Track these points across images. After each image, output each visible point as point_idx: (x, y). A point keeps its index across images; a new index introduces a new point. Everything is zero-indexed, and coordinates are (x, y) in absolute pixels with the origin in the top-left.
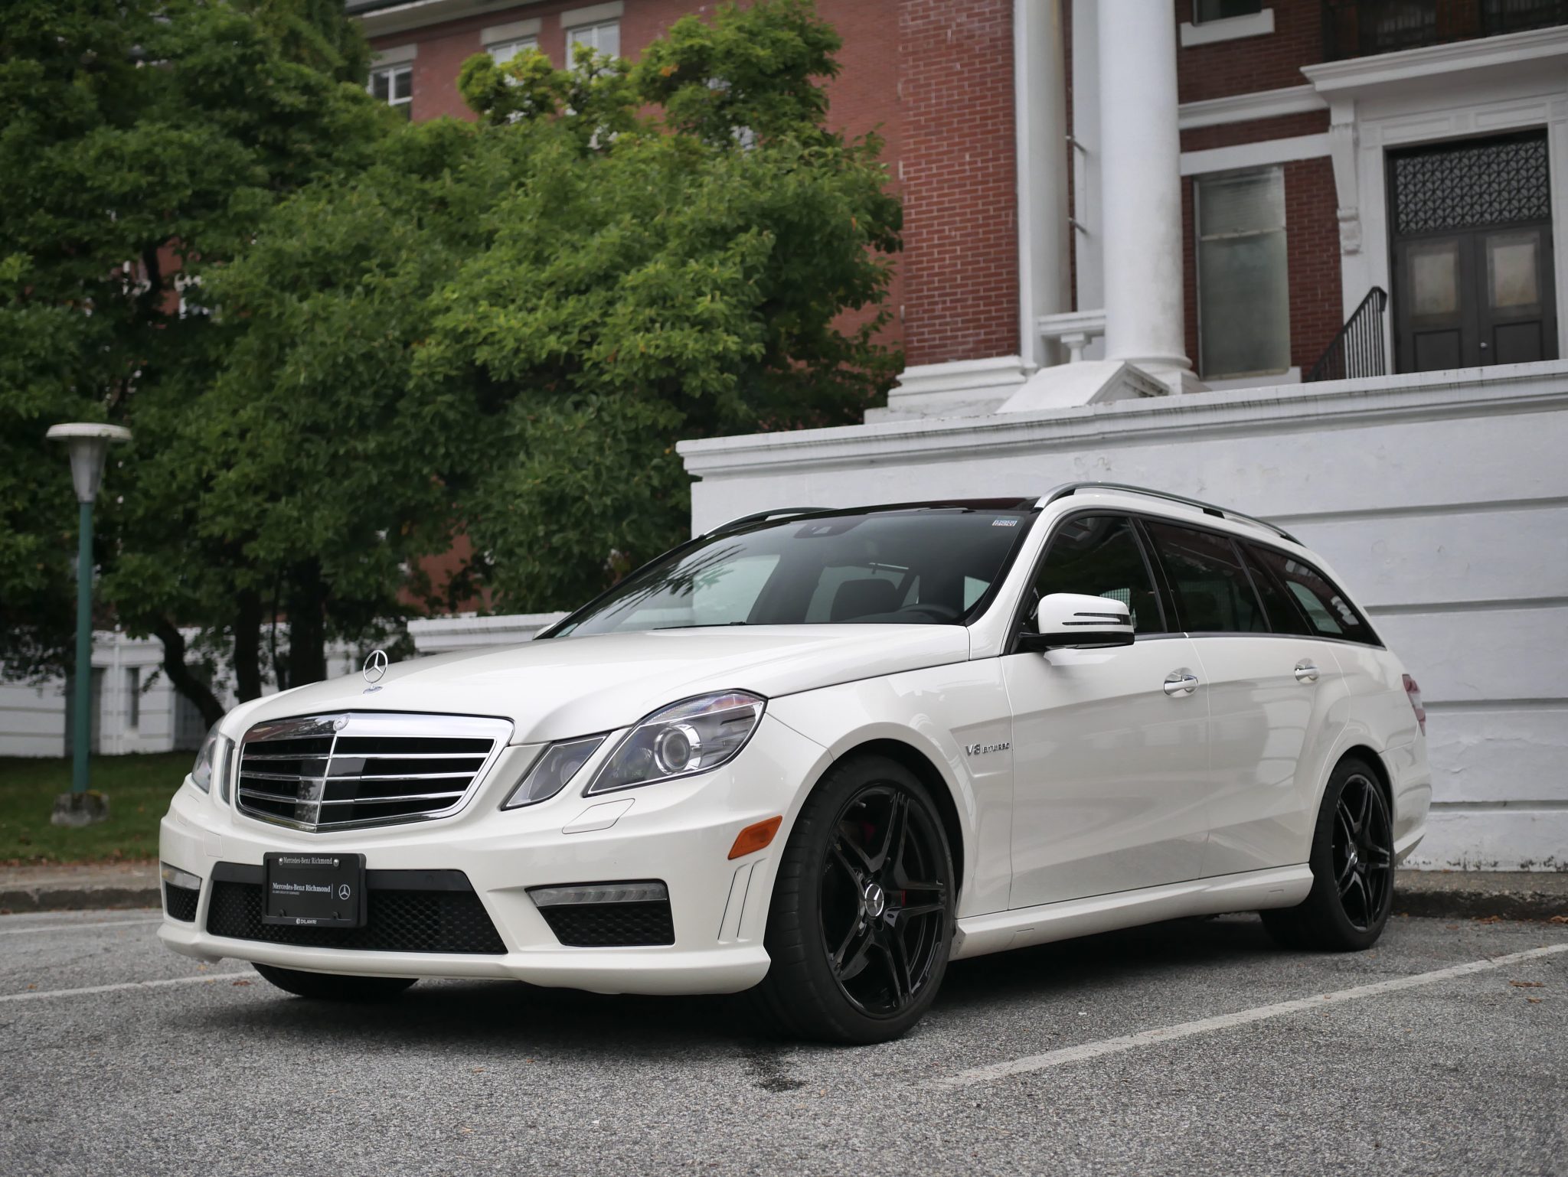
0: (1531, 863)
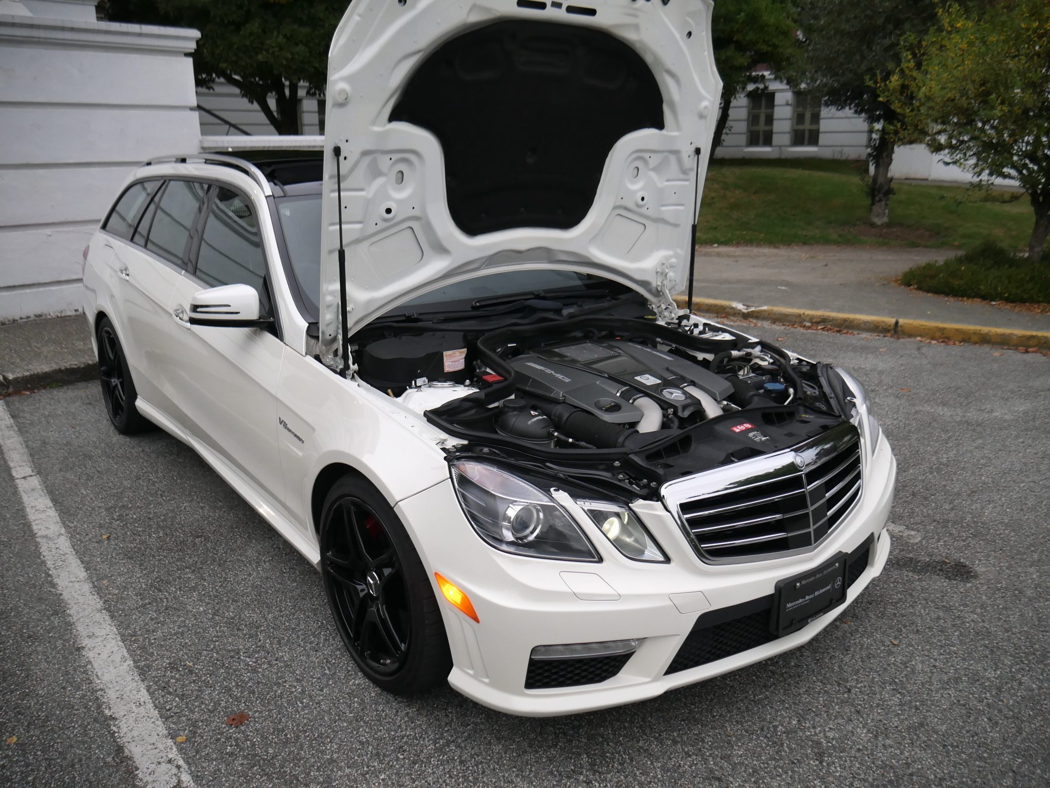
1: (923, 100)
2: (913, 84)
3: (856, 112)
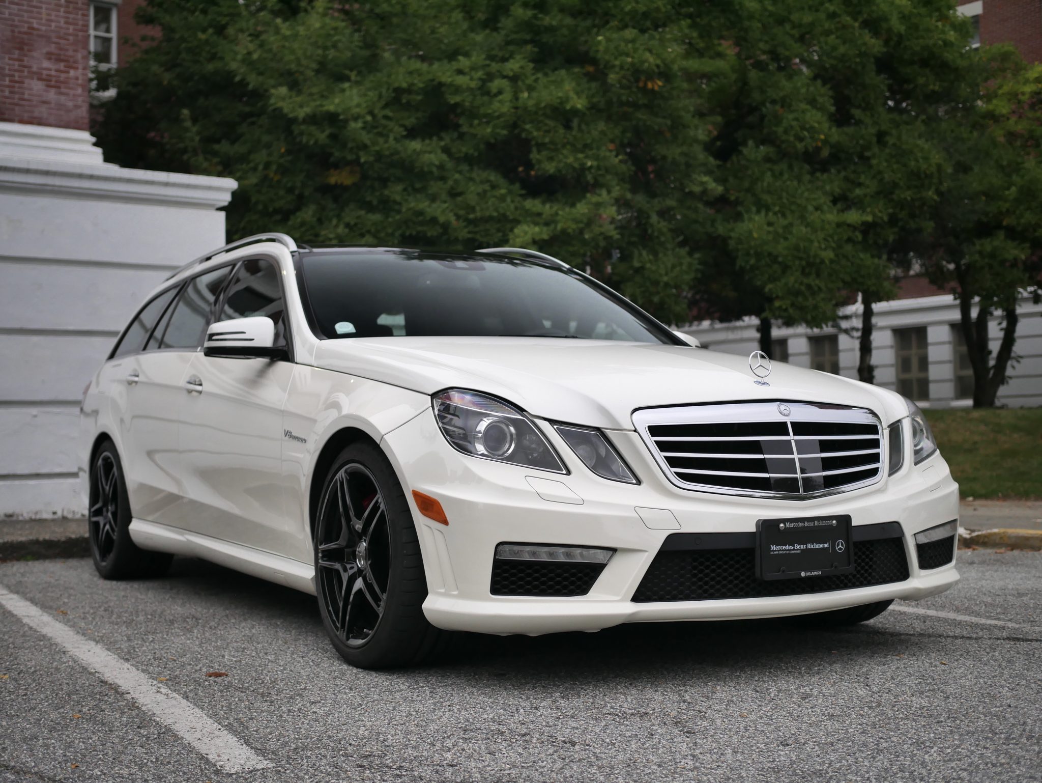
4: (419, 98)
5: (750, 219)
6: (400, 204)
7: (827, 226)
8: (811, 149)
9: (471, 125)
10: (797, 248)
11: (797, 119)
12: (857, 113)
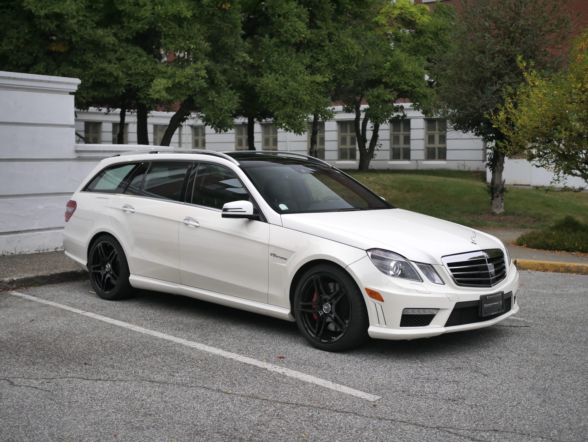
0: (57, 248)
1: (520, 128)
2: (513, 117)
3: (476, 135)
4: (102, 5)
5: (267, 77)
6: (92, 64)
7: (306, 83)
8: (298, 42)
9: (129, 22)
10: (291, 93)
11: (291, 26)
12: (319, 23)
